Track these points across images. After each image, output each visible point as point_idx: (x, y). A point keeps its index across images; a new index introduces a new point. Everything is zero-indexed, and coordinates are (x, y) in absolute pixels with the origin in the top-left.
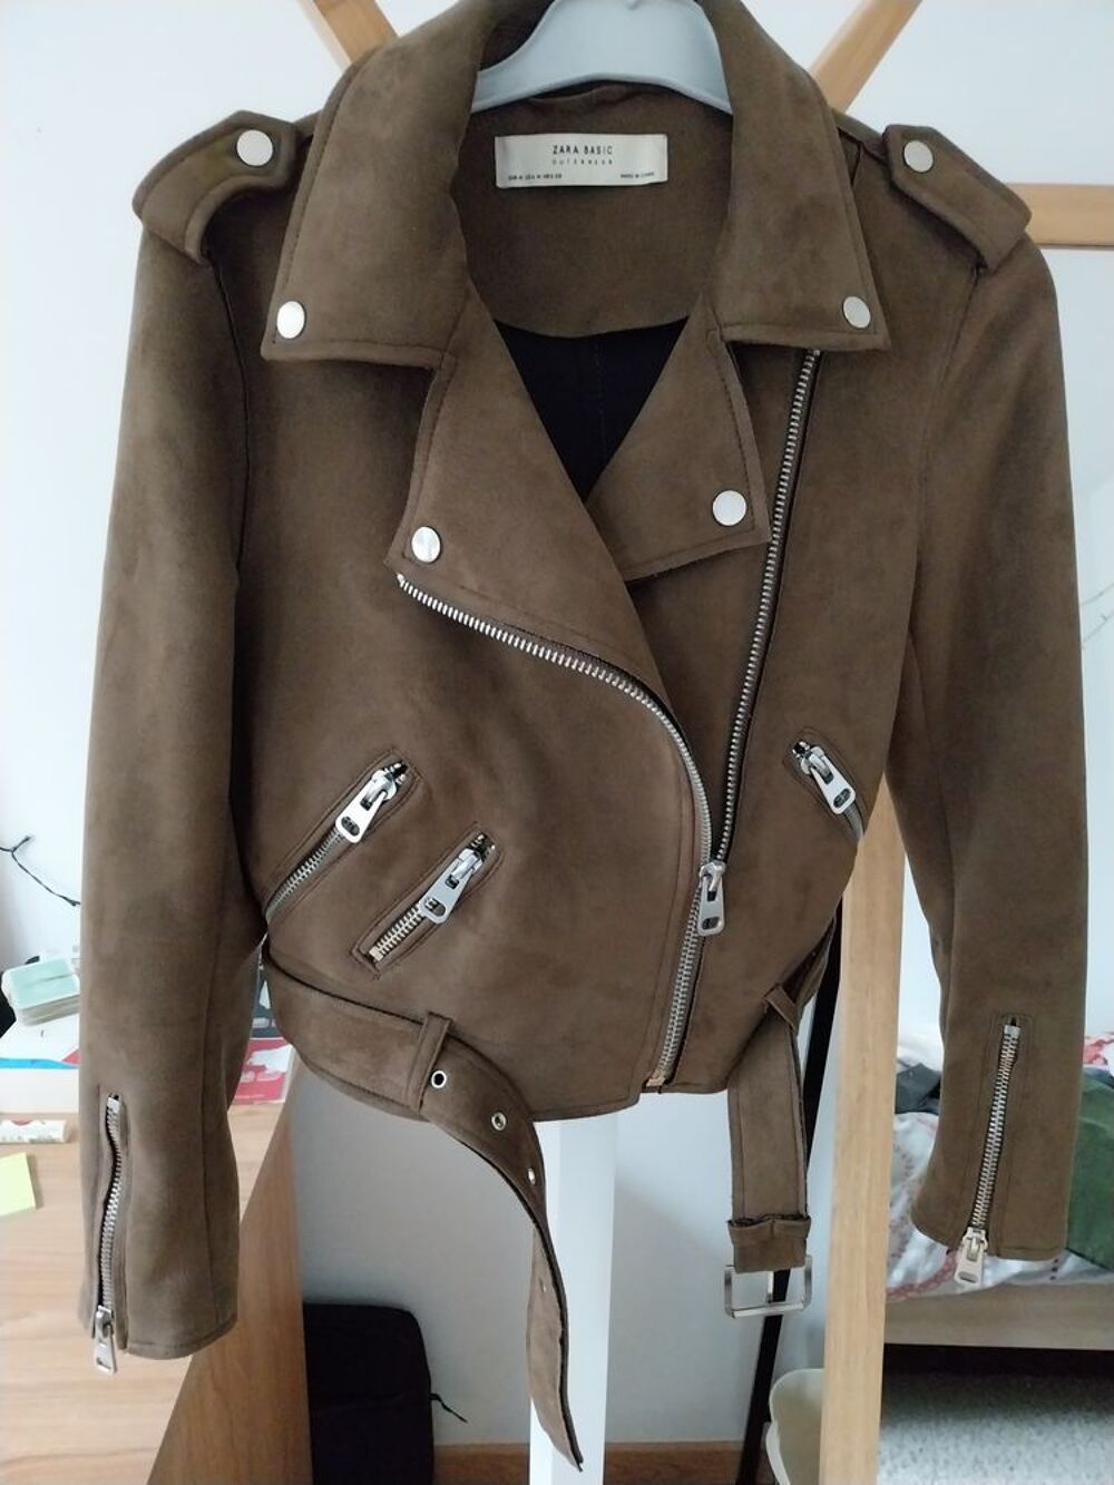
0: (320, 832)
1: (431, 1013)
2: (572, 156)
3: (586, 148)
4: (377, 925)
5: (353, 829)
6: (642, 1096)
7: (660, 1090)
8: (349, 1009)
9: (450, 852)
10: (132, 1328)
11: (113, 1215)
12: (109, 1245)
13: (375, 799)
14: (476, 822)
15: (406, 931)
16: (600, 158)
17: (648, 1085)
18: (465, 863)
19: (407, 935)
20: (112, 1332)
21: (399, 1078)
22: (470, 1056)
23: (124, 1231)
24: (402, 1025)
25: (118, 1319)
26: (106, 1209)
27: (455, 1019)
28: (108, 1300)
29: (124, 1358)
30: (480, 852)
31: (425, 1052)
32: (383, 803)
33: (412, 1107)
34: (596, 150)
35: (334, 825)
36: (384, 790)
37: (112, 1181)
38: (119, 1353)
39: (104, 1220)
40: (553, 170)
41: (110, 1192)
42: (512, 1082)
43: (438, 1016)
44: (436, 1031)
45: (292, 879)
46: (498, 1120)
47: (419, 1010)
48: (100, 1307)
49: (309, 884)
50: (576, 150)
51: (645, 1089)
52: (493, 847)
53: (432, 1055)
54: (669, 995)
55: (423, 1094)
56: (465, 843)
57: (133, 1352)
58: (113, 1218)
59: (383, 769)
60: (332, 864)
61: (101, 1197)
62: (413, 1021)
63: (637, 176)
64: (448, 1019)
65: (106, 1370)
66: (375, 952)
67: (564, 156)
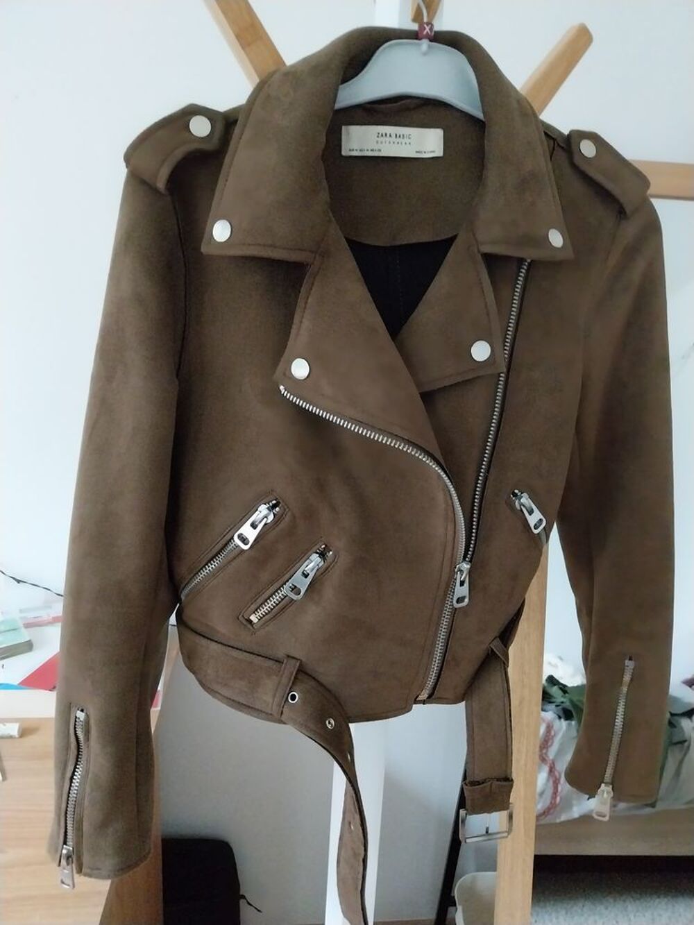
0: (223, 542)
1: (288, 656)
2: (388, 139)
3: (396, 135)
4: (255, 601)
5: (244, 540)
6: (414, 706)
7: (424, 702)
8: (235, 653)
9: (303, 556)
10: (86, 859)
11: (76, 786)
12: (73, 806)
13: (260, 522)
14: (321, 537)
15: (274, 605)
16: (404, 141)
17: (418, 699)
18: (313, 563)
19: (274, 607)
20: (72, 862)
21: (267, 696)
22: (313, 683)
23: (83, 798)
24: (270, 663)
25: (77, 854)
26: (71, 782)
27: (304, 660)
28: (70, 842)
29: (79, 879)
30: (322, 555)
31: (284, 680)
32: (265, 524)
33: (275, 714)
34: (402, 136)
35: (232, 538)
36: (266, 517)
37: (76, 764)
38: (76, 876)
39: (70, 789)
40: (376, 147)
41: (74, 771)
42: (336, 698)
43: (294, 658)
44: (291, 667)
45: (202, 571)
46: (329, 723)
47: (280, 654)
48: (65, 846)
49: (214, 574)
50: (390, 136)
51: (416, 702)
52: (331, 553)
53: (289, 682)
54: (433, 645)
55: (283, 707)
56: (315, 549)
57: (85, 875)
58: (76, 788)
59: (265, 504)
60: (229, 562)
61: (69, 775)
62: (277, 661)
63: (425, 152)
64: (299, 660)
65: (68, 887)
66: (254, 618)
67: (383, 139)
